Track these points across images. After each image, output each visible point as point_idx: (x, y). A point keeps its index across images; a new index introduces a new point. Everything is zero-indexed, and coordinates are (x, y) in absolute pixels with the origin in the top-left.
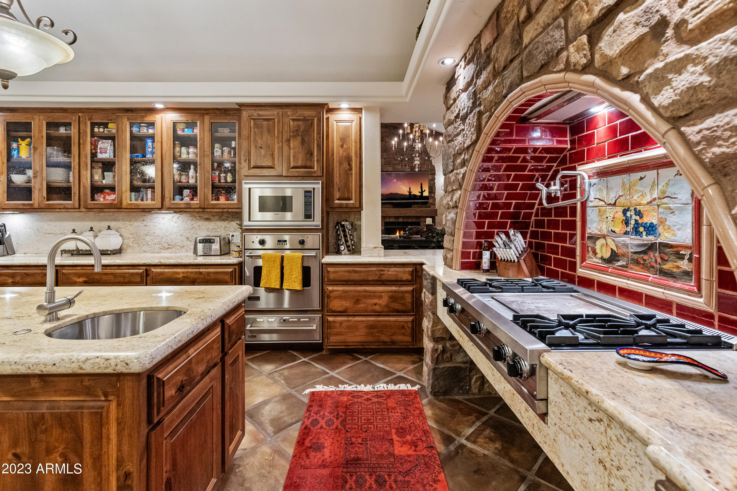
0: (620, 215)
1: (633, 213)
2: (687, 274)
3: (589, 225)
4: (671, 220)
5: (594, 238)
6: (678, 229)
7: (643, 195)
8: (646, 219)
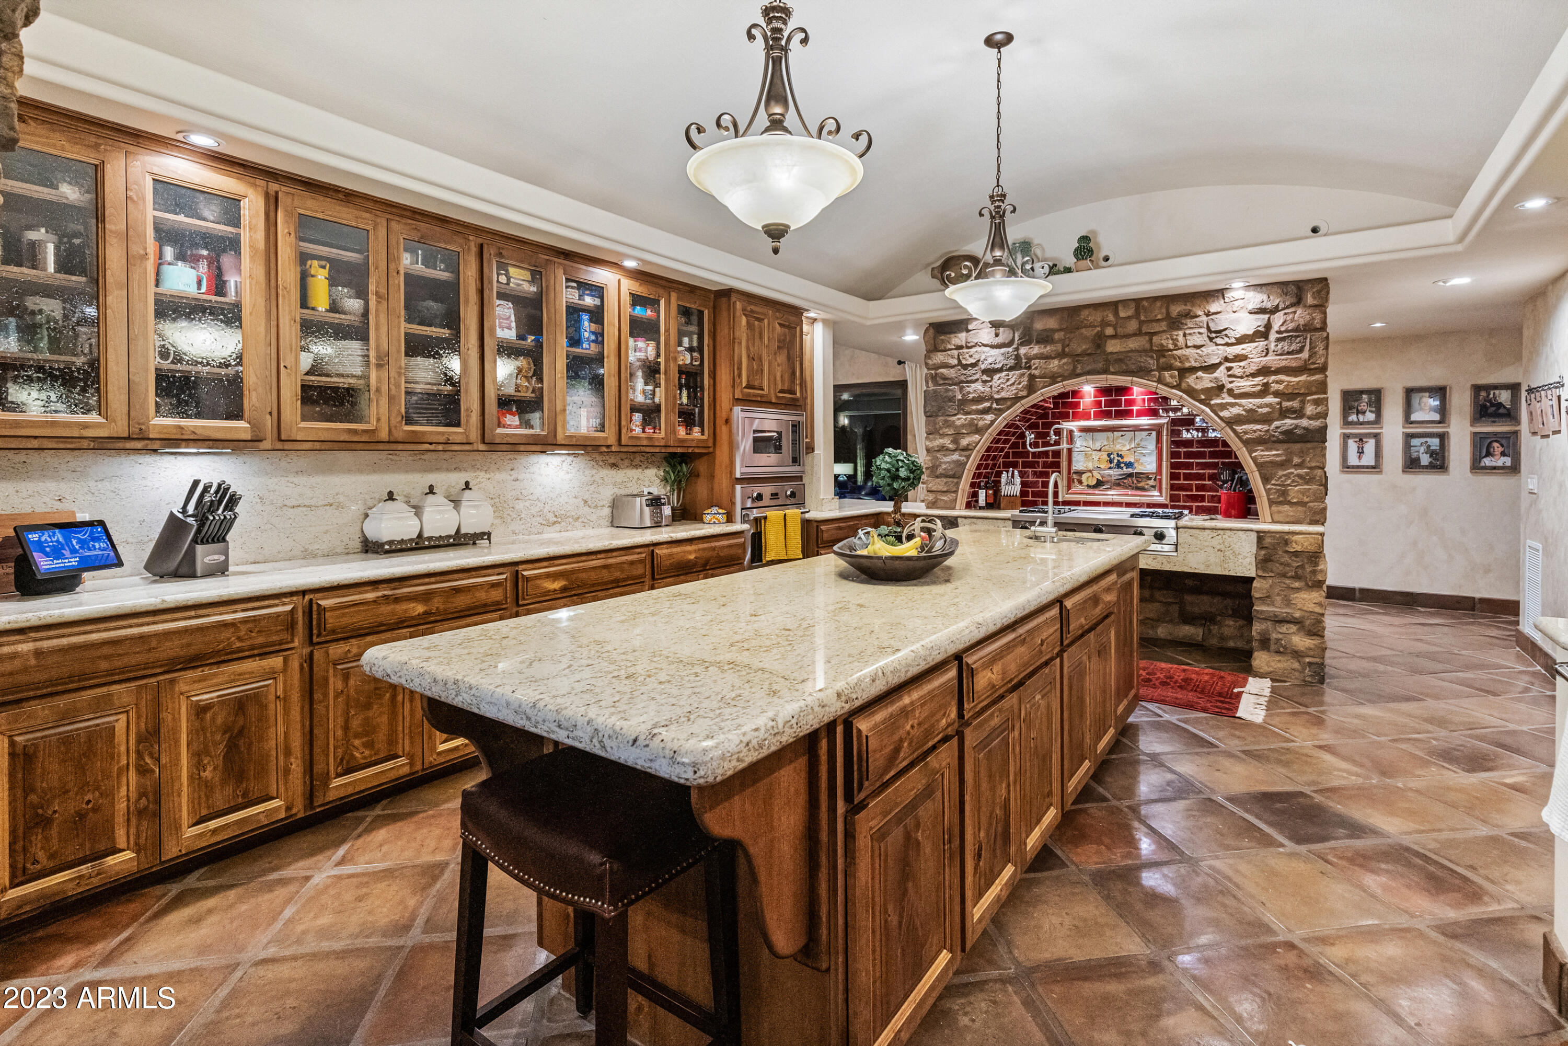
0: (1105, 457)
2: (1153, 487)
3: (1074, 464)
4: (1143, 459)
5: (1080, 473)
6: (1148, 464)
7: (1124, 445)
8: (1126, 460)
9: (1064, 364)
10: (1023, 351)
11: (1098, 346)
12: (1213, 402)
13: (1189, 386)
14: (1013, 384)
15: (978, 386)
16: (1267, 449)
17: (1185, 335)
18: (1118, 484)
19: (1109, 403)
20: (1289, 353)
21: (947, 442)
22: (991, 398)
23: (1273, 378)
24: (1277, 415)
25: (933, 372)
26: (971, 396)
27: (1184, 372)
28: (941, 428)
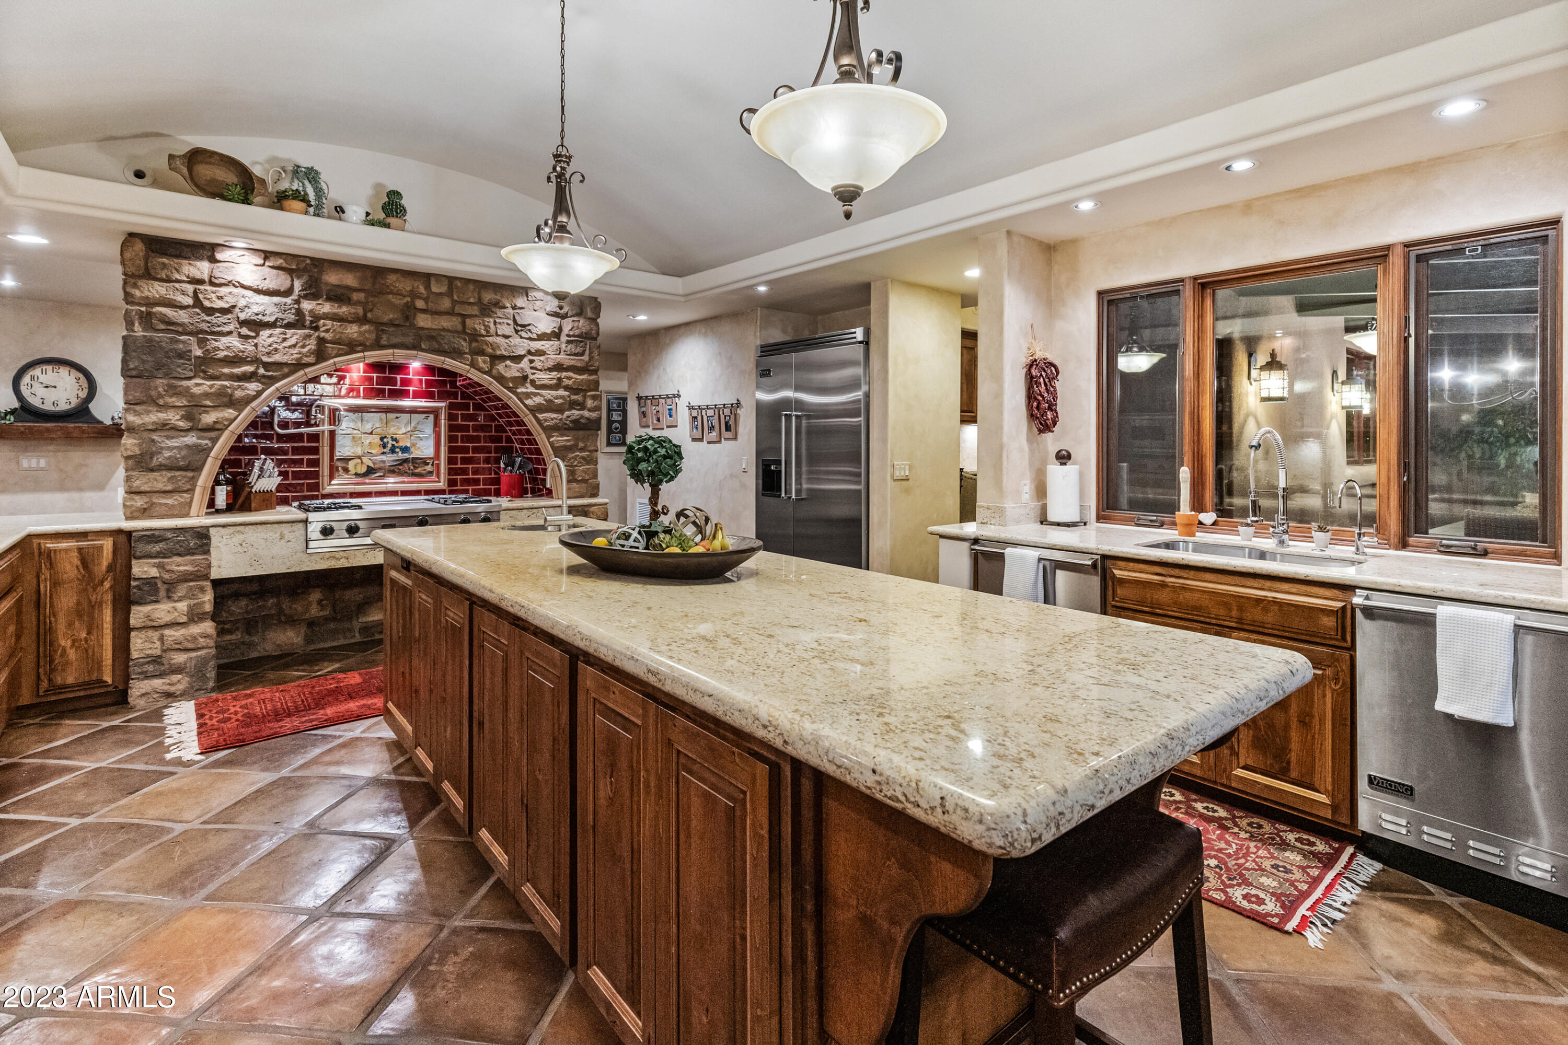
0: (376, 440)
1: (390, 440)
2: (431, 473)
3: (337, 448)
4: (420, 444)
5: (346, 460)
6: (425, 448)
7: (399, 428)
8: (401, 444)
9: (366, 331)
10: (307, 305)
11: (407, 318)
12: (519, 390)
13: (499, 373)
14: (294, 346)
15: (234, 342)
16: (562, 435)
17: (495, 323)
18: (392, 471)
19: (381, 381)
20: (575, 355)
21: (173, 417)
22: (256, 361)
23: (564, 374)
24: (567, 406)
25: (143, 309)
26: (221, 354)
27: (496, 359)
28: (160, 396)
